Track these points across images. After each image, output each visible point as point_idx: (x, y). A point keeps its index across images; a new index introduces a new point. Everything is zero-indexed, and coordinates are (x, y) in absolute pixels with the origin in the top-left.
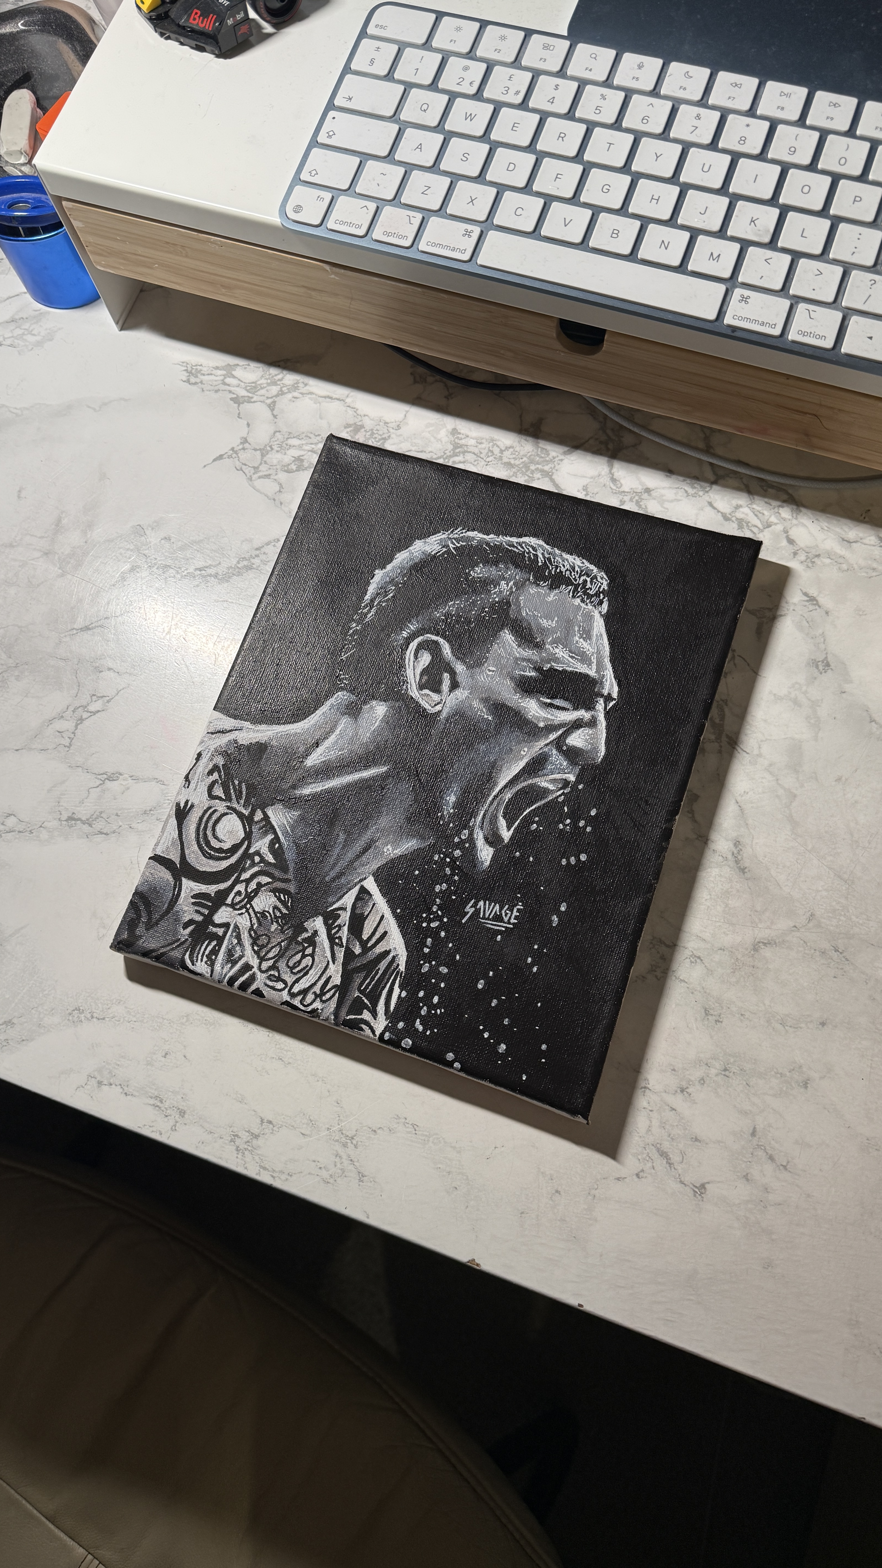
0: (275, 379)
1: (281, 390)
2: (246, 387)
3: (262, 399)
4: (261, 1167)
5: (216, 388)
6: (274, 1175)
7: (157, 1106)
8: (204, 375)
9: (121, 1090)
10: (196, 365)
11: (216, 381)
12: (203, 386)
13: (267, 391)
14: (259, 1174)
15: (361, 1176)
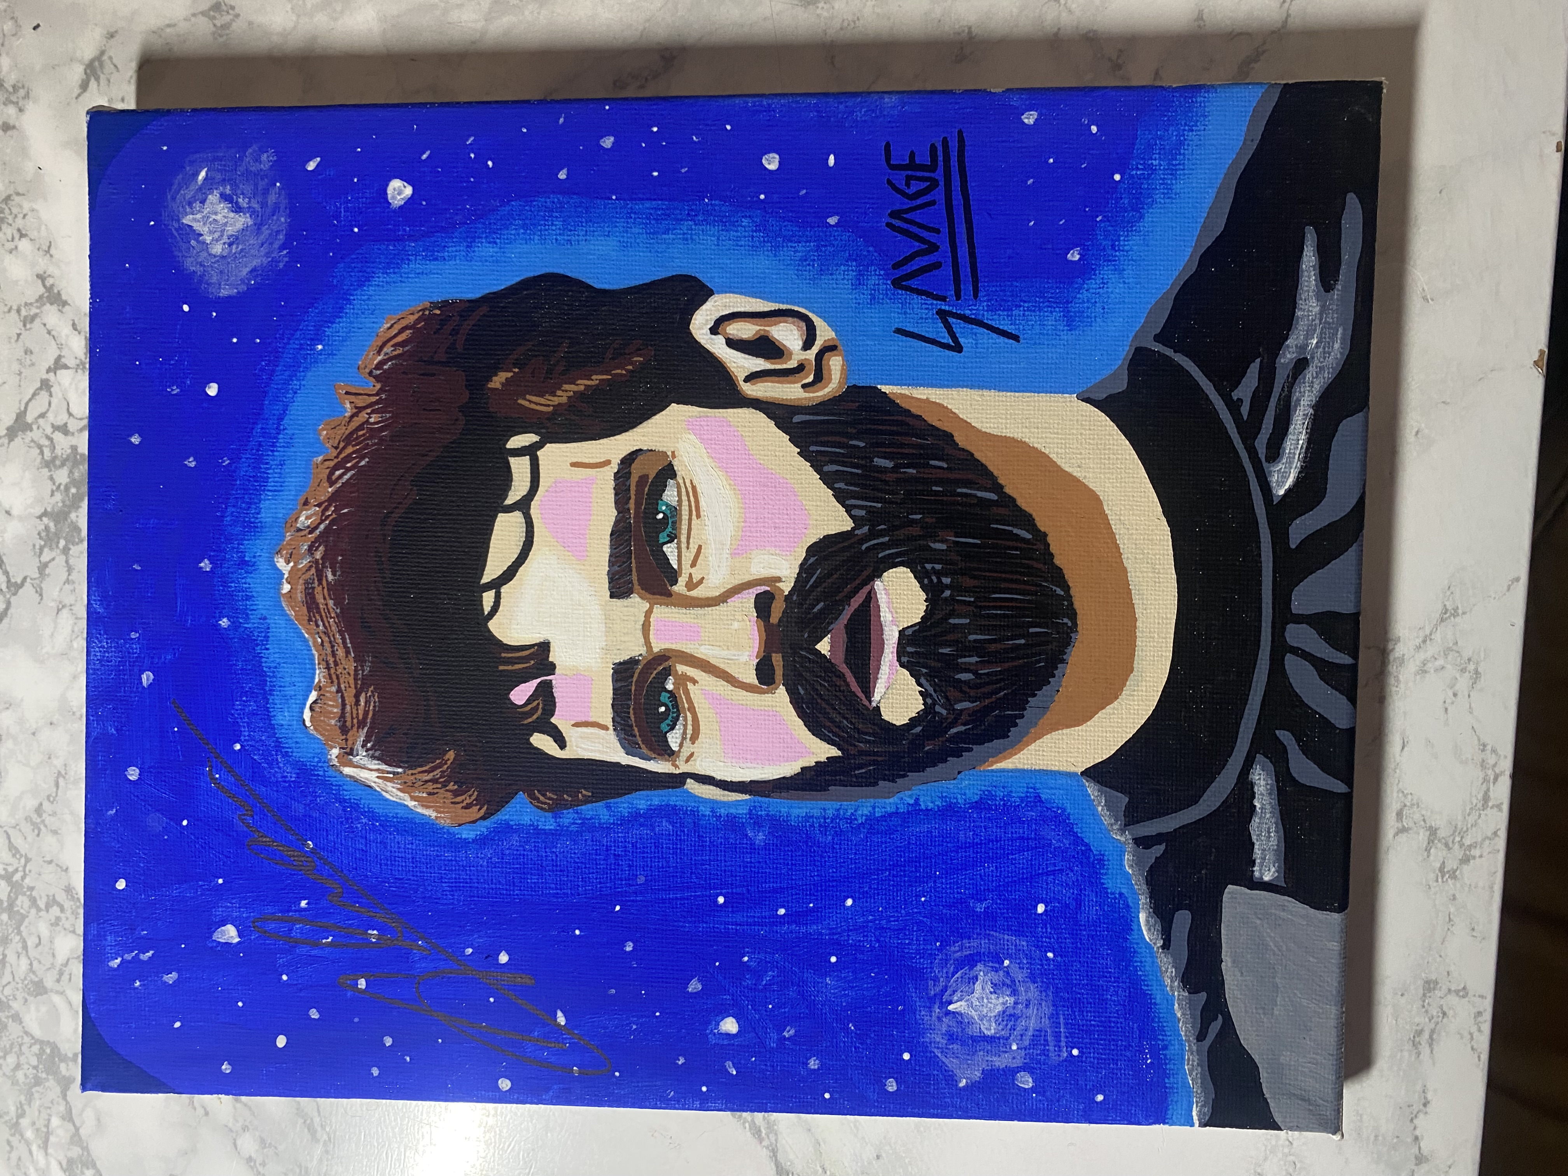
4: (1485, 806)
6: (1492, 777)
7: (1431, 1037)
9: (1421, 1116)
14: (1499, 807)
15: (1448, 614)
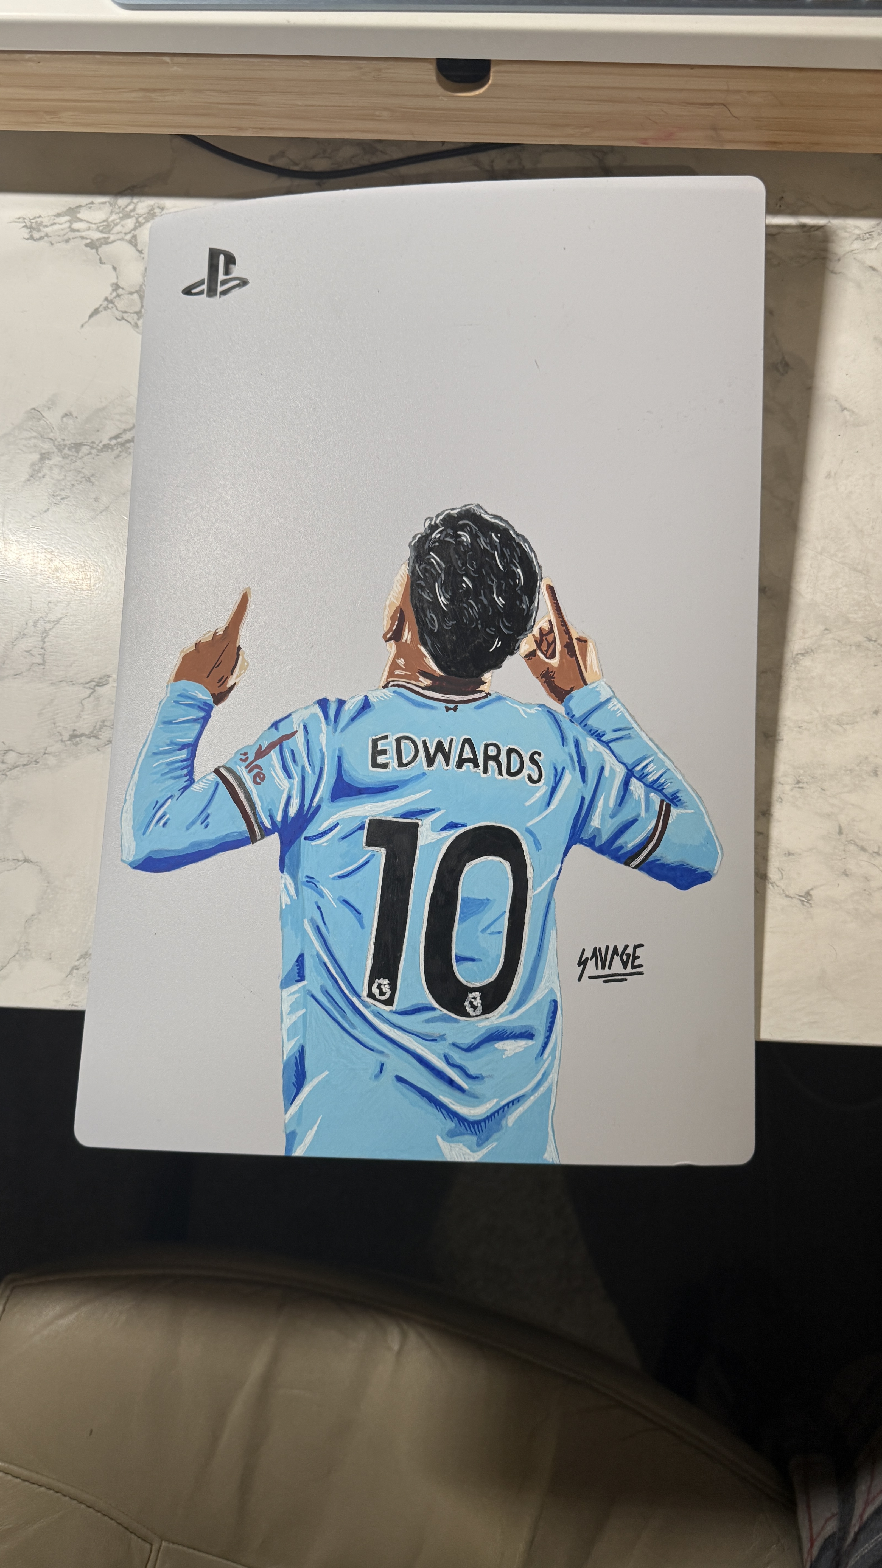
0: (127, 212)
1: (137, 221)
2: (98, 227)
3: (119, 236)
5: (66, 237)
8: (47, 226)
10: (35, 218)
11: (62, 230)
12: (50, 239)
13: (122, 226)
